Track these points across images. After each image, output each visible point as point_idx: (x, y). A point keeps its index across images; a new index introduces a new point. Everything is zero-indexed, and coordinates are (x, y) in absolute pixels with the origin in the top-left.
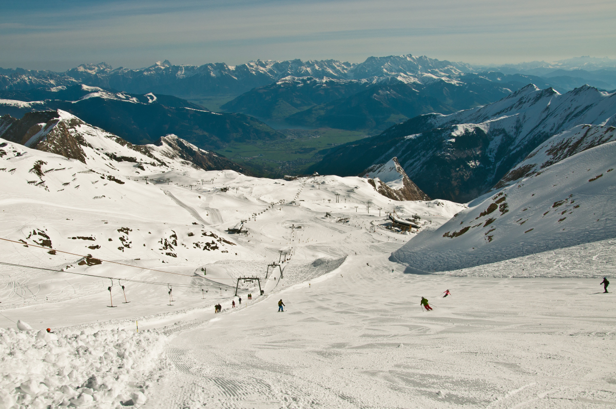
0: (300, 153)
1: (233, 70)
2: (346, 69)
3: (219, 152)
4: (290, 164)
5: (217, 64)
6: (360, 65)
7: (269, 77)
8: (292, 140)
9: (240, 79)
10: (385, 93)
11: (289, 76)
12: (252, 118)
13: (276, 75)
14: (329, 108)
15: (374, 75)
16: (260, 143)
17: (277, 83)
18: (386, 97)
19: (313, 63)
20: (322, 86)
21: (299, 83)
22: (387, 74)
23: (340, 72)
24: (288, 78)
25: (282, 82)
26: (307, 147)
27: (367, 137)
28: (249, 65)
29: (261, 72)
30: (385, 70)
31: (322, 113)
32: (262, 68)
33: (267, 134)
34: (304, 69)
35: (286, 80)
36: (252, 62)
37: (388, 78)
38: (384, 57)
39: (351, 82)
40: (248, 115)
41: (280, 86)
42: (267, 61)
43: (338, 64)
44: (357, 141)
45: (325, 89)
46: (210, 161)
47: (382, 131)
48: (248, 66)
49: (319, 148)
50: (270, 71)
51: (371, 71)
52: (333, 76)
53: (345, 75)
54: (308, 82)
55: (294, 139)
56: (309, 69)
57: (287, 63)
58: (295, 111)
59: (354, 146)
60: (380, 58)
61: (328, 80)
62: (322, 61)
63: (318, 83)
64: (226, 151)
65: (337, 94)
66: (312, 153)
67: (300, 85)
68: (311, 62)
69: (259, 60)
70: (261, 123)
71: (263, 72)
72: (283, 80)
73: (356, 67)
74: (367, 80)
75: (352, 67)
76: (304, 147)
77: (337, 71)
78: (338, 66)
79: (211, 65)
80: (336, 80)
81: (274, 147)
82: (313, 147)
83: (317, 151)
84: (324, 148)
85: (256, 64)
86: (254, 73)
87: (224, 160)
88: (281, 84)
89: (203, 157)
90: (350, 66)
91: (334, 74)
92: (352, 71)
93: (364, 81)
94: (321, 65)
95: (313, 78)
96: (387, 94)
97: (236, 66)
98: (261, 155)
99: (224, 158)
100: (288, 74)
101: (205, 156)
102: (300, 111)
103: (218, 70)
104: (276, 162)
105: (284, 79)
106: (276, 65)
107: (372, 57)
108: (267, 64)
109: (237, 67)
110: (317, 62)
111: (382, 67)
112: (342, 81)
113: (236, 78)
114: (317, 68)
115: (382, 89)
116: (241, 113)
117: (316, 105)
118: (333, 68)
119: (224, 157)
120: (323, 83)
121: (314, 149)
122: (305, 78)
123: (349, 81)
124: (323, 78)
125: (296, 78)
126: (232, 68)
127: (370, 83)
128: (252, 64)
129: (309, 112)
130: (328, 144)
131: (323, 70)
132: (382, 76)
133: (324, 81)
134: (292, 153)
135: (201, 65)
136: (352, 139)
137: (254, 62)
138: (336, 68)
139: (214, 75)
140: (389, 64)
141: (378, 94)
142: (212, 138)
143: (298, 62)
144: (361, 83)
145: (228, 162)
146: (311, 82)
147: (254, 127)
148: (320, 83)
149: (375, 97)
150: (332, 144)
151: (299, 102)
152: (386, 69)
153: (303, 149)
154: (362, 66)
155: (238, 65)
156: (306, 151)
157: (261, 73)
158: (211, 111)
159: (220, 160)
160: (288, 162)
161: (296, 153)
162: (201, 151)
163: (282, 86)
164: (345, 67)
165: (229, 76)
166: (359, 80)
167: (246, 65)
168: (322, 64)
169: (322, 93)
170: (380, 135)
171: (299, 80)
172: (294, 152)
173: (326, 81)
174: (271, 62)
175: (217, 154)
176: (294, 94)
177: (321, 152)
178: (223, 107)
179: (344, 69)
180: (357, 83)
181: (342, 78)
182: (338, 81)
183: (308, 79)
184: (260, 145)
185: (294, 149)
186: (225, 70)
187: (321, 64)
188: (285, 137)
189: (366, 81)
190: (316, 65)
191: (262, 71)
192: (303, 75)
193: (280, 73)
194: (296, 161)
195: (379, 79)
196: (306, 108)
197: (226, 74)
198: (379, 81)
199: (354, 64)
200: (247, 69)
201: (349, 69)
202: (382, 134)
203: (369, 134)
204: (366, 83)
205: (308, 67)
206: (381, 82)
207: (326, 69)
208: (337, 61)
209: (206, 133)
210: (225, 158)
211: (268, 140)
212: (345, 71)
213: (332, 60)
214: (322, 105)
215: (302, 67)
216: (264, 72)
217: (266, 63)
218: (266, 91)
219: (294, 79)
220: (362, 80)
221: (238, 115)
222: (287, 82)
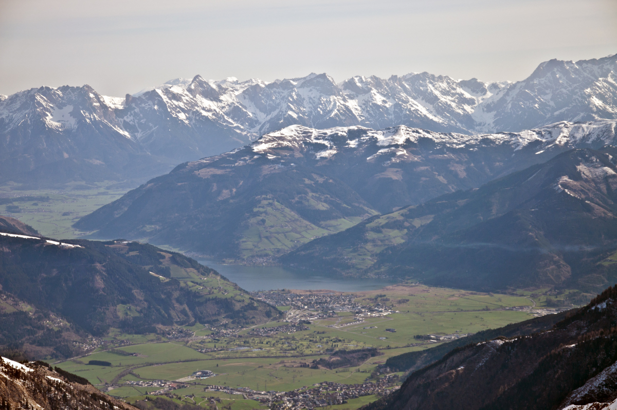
0: (330, 365)
1: (116, 110)
2: (470, 102)
3: (68, 366)
4: (296, 401)
5: (64, 89)
6: (513, 87)
7: (231, 130)
8: (302, 325)
9: (139, 135)
10: (599, 171)
11: (293, 127)
12: (175, 258)
13: (252, 123)
14: (417, 223)
15: (561, 117)
16: (200, 334)
17: (256, 149)
18: (603, 187)
19: (367, 83)
20: (393, 154)
21: (324, 148)
22: (604, 114)
23: (452, 113)
24: (289, 132)
25: (269, 145)
26: (351, 346)
27: (544, 313)
28: (167, 91)
29: (204, 113)
30: (597, 102)
31: (397, 238)
32: (207, 103)
33: (225, 305)
34: (340, 102)
35: (282, 138)
36: (176, 82)
37: (608, 128)
38: (593, 61)
39: (485, 141)
40: (165, 247)
41: (263, 156)
42: (225, 81)
43: (444, 85)
44: (509, 326)
45: (403, 165)
46: (35, 399)
47: (592, 296)
48: (165, 98)
49: (389, 348)
50: (235, 112)
51: (552, 103)
52: (428, 125)
53: (468, 120)
54: (353, 144)
55: (309, 323)
56: (353, 104)
57: (286, 85)
58: (314, 233)
59: (500, 342)
60: (580, 63)
61: (413, 137)
62: (394, 78)
63: (383, 147)
64: (91, 363)
65: (441, 178)
66: (369, 364)
67: (325, 154)
68: (361, 81)
69: (197, 76)
70: (206, 271)
71: (209, 115)
72: (273, 139)
73: (501, 95)
74: (539, 133)
75: (489, 94)
76: (340, 346)
77: (442, 109)
78: (445, 93)
79: (45, 91)
80: (437, 135)
81: (246, 349)
82: (368, 346)
83: (383, 360)
84: (407, 350)
85: (190, 90)
86: (182, 116)
87: (84, 393)
88: (266, 153)
89: (12, 384)
90: (484, 91)
91: (431, 117)
92: (488, 107)
93: (528, 136)
94: (390, 94)
95: (365, 132)
96: (607, 177)
97: (128, 96)
98: (205, 374)
99: (82, 387)
100: (290, 121)
101: (19, 382)
102: (325, 233)
103: (70, 108)
104: (250, 394)
105: (277, 134)
106: (253, 93)
107: (553, 62)
108: (223, 91)
109: (130, 100)
110: (378, 83)
111: (588, 90)
112: (458, 139)
113: (126, 134)
114: (379, 99)
115: (587, 161)
116: (142, 241)
117: (375, 213)
118: (431, 99)
119: (83, 381)
120: (397, 146)
121: (373, 352)
122: (342, 131)
123: (480, 138)
124: (396, 131)
125: (315, 132)
126: (114, 102)
127: (548, 143)
128: (176, 89)
129: (355, 236)
130: (418, 337)
131: (397, 105)
132: (589, 119)
133: (401, 139)
134: (304, 366)
135: (13, 93)
136: (496, 322)
137: (184, 83)
138: (436, 98)
139: (55, 124)
140: (610, 80)
141: (576, 176)
142: (47, 322)
143: (320, 82)
144: (517, 144)
145: (95, 397)
146: (360, 144)
147: (182, 284)
148: (389, 146)
149: (565, 185)
150: (429, 338)
151: (323, 207)
152: (601, 97)
153: (336, 354)
154: (521, 90)
155: (132, 93)
156: (347, 359)
157: (206, 118)
158: (44, 234)
159: (71, 392)
160: (292, 394)
161: (315, 366)
162: (7, 366)
163: (271, 157)
164: (467, 95)
165: (105, 126)
166: (512, 135)
167: (159, 92)
168: (393, 89)
169: (394, 175)
170: (588, 307)
171: (324, 139)
172: (309, 361)
173: (408, 140)
174: (237, 83)
175: (61, 373)
176: (307, 181)
177: (394, 363)
178: (83, 223)
179: (462, 100)
180: (506, 144)
181: (458, 130)
182: (446, 139)
183: (352, 135)
184: (203, 342)
185: (307, 352)
186: (92, 110)
187: (390, 87)
188: (282, 314)
189: (536, 137)
190: (374, 91)
191: (209, 110)
192: (333, 123)
193: (263, 117)
194: (316, 391)
195: (577, 129)
196: (345, 224)
197: (94, 122)
198: (579, 136)
199: (494, 86)
200: (162, 104)
201: (479, 100)
202: (594, 302)
203: (549, 304)
204: (535, 144)
205: (351, 98)
206: (585, 138)
207: (407, 102)
208: (440, 78)
209: (26, 307)
210: (88, 387)
211: (225, 326)
212: (468, 108)
213: (425, 74)
214: (396, 215)
215: (332, 98)
216: (216, 114)
217: (219, 86)
218: (219, 172)
219: (307, 134)
220: (523, 133)
221: (133, 246)
222: (285, 143)
